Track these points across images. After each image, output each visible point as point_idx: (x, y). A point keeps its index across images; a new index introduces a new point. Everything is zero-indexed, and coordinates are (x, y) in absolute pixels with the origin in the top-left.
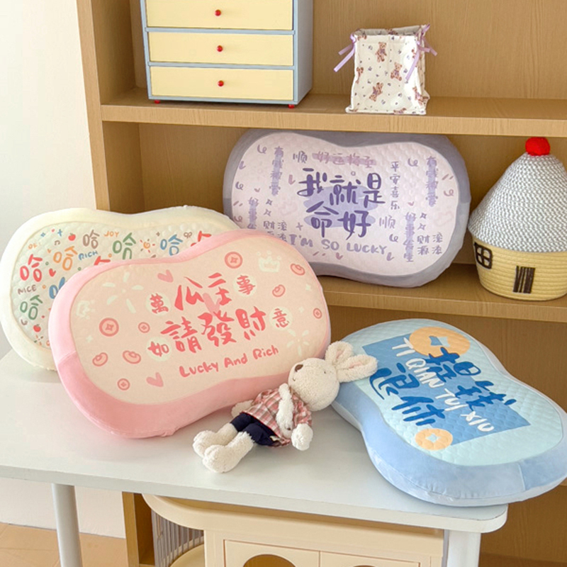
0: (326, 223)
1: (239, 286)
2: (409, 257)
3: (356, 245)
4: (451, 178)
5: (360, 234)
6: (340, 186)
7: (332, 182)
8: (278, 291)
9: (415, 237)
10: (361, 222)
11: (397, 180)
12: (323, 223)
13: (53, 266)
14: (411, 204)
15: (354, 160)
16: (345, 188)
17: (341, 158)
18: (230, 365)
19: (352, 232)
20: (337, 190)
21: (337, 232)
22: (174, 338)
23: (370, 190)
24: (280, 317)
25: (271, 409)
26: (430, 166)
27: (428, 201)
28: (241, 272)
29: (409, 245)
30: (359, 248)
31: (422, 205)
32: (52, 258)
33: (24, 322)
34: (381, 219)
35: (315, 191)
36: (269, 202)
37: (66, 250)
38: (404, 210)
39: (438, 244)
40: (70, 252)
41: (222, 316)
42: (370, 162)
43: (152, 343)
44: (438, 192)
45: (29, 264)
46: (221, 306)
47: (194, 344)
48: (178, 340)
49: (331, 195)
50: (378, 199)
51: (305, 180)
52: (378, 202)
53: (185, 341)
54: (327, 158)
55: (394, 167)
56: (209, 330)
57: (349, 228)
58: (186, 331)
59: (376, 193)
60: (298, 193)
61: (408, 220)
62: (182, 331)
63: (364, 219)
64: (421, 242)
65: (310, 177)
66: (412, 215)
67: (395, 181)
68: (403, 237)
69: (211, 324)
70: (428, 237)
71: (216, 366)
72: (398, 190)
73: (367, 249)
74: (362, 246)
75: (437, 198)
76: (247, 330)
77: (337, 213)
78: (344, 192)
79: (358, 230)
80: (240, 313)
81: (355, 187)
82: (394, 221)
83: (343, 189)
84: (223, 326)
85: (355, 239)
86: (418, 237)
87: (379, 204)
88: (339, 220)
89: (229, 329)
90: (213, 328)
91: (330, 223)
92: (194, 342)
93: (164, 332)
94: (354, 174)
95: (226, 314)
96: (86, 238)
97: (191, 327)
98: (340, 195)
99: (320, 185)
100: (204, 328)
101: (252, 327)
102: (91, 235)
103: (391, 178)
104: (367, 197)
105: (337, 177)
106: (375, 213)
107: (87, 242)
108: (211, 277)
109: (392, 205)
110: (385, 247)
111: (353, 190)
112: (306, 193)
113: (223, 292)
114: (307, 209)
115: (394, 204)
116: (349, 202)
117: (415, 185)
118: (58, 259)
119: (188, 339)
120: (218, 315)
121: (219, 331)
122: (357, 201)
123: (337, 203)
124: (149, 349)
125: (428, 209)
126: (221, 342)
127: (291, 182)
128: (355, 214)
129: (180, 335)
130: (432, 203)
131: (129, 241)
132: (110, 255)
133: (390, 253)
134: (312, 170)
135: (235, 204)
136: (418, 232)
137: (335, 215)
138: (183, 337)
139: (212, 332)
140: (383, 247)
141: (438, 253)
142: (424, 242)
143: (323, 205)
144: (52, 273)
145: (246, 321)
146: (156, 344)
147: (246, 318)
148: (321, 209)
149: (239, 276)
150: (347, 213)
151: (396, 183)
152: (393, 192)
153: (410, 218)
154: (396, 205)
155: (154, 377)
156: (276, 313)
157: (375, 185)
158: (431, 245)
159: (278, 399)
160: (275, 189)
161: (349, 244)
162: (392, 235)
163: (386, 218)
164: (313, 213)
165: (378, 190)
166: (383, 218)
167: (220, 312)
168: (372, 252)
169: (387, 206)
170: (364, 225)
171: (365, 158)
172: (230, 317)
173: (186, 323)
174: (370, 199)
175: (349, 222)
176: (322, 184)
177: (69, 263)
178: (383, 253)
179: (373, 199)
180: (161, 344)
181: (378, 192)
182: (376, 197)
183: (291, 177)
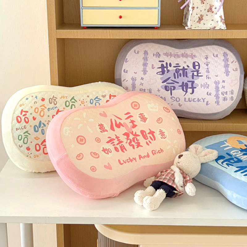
0: (172, 88)
1: (140, 118)
2: (218, 103)
3: (189, 99)
4: (236, 62)
5: (191, 93)
6: (179, 69)
7: (174, 67)
8: (159, 120)
9: (220, 93)
10: (191, 87)
11: (208, 64)
12: (171, 88)
13: (34, 115)
14: (217, 76)
15: (185, 56)
16: (181, 70)
17: (178, 55)
18: (141, 159)
19: (186, 92)
20: (177, 71)
21: (178, 93)
22: (113, 145)
23: (195, 70)
24: (162, 133)
25: (171, 178)
26: (225, 57)
27: (225, 74)
28: (140, 111)
29: (217, 96)
30: (191, 100)
31: (222, 76)
32: (34, 111)
33: (20, 146)
34: (201, 84)
35: (166, 72)
36: (142, 79)
37: (41, 106)
38: (213, 79)
39: (232, 95)
40: (43, 107)
41: (134, 133)
42: (193, 56)
43: (103, 148)
44: (230, 69)
45: (21, 114)
46: (133, 128)
47: (123, 148)
48: (115, 146)
49: (174, 73)
50: (199, 75)
51: (160, 66)
53: (118, 146)
54: (171, 55)
55: (206, 58)
56: (129, 141)
57: (185, 90)
58: (118, 142)
59: (198, 71)
60: (157, 73)
61: (216, 84)
62: (116, 142)
63: (192, 85)
64: (223, 95)
65: (162, 65)
66: (218, 82)
67: (207, 65)
68: (214, 93)
69: (129, 138)
70: (227, 92)
71: (135, 159)
72: (209, 69)
73: (195, 100)
74: (192, 99)
75: (230, 72)
76: (147, 141)
77: (178, 83)
78: (181, 72)
79: (190, 90)
80: (142, 132)
81: (187, 69)
82: (209, 85)
83: (180, 70)
84: (135, 139)
85: (188, 95)
86: (222, 92)
87: (200, 77)
88: (179, 86)
89: (139, 140)
90: (131, 140)
91: (174, 88)
92: (123, 147)
93: (108, 142)
94: (186, 63)
95: (136, 133)
96: (51, 99)
97: (120, 140)
98: (179, 73)
99: (168, 69)
100: (127, 140)
101: (149, 139)
102: (53, 98)
103: (205, 63)
104: (193, 74)
105: (176, 64)
106: (198, 81)
107: (51, 102)
108: (125, 114)
109: (207, 77)
110: (205, 98)
111: (185, 71)
112: (161, 73)
113: (132, 122)
114: (162, 81)
115: (208, 76)
116: (184, 76)
117: (218, 67)
118: (36, 111)
119: (120, 146)
120: (132, 133)
121: (134, 141)
122: (188, 76)
123: (178, 78)
124: (102, 150)
125: (226, 78)
126: (135, 147)
127: (153, 68)
128: (187, 82)
129: (116, 143)
130: (227, 75)
131: (73, 100)
132: (64, 108)
133: (208, 102)
134: (163, 61)
135: (123, 81)
136: (221, 90)
137: (177, 84)
138: (117, 145)
139: (130, 142)
140: (204, 98)
141: (232, 100)
142: (225, 94)
143: (170, 79)
144: (34, 119)
145: (146, 136)
146: (105, 149)
147: (146, 135)
148: (169, 81)
149: (139, 113)
150: (183, 83)
151: (208, 66)
152: (207, 70)
153: (217, 83)
154: (209, 77)
155: (107, 165)
156: (159, 132)
157: (197, 67)
158: (229, 96)
159: (173, 172)
160: (145, 72)
161: (185, 98)
162: (208, 92)
163: (204, 84)
164: (165, 83)
165: (199, 70)
166: (203, 84)
167: (133, 132)
168: (198, 102)
169: (204, 77)
170: (193, 88)
171: (191, 54)
172: (138, 134)
173: (117, 137)
174: (195, 74)
175: (185, 87)
176: (169, 68)
177: (43, 114)
178: (204, 101)
179: (196, 75)
180: (107, 149)
181: (199, 71)
182: (198, 73)
183: (153, 65)
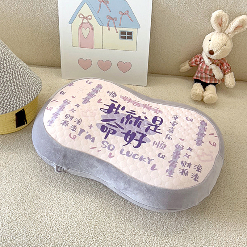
5: (135, 146)
6: (132, 116)
7: (127, 112)
9: (179, 160)
10: (138, 139)
11: (175, 124)
12: (110, 130)
14: (182, 140)
15: (147, 107)
16: (134, 117)
19: (129, 142)
20: (128, 117)
23: (153, 124)
27: (196, 142)
29: (173, 164)
30: (130, 154)
34: (155, 142)
35: (113, 113)
36: (78, 105)
38: (175, 142)
42: (158, 111)
49: (124, 118)
50: (157, 131)
52: (157, 132)
54: (130, 101)
55: (174, 118)
57: (128, 140)
59: (156, 127)
60: (100, 109)
61: (177, 148)
63: (142, 138)
64: (184, 165)
65: (113, 105)
66: (181, 146)
67: (173, 125)
68: (169, 157)
70: (190, 164)
72: (174, 129)
73: (137, 157)
74: (133, 154)
77: (123, 129)
78: (134, 120)
79: (134, 143)
81: (143, 120)
82: (165, 145)
88: (122, 133)
91: (114, 132)
94: (144, 113)
98: (130, 120)
99: (118, 111)
103: (170, 122)
104: (149, 127)
105: (131, 111)
106: (150, 136)
111: (140, 120)
112: (106, 111)
114: (102, 119)
115: (168, 136)
116: (135, 125)
122: (140, 127)
123: (126, 124)
125: (195, 147)
127: (99, 102)
128: (136, 133)
130: (199, 144)
133: (155, 165)
134: (117, 102)
135: (53, 101)
136: (182, 158)
137: (120, 129)
140: (150, 159)
142: (186, 165)
143: (115, 121)
148: (112, 123)
150: (130, 131)
152: (170, 130)
153: (179, 147)
157: (158, 123)
160: (86, 101)
162: (161, 153)
163: (160, 142)
164: (105, 123)
165: (159, 126)
166: (157, 142)
168: (140, 160)
170: (140, 142)
171: (155, 108)
174: (151, 128)
175: (129, 136)
176: (120, 110)
178: (149, 162)
179: (153, 129)
182: (156, 129)
183: (100, 100)
